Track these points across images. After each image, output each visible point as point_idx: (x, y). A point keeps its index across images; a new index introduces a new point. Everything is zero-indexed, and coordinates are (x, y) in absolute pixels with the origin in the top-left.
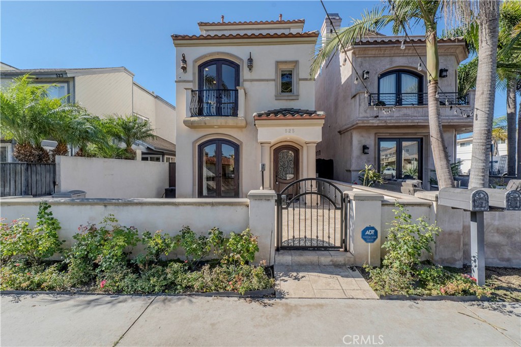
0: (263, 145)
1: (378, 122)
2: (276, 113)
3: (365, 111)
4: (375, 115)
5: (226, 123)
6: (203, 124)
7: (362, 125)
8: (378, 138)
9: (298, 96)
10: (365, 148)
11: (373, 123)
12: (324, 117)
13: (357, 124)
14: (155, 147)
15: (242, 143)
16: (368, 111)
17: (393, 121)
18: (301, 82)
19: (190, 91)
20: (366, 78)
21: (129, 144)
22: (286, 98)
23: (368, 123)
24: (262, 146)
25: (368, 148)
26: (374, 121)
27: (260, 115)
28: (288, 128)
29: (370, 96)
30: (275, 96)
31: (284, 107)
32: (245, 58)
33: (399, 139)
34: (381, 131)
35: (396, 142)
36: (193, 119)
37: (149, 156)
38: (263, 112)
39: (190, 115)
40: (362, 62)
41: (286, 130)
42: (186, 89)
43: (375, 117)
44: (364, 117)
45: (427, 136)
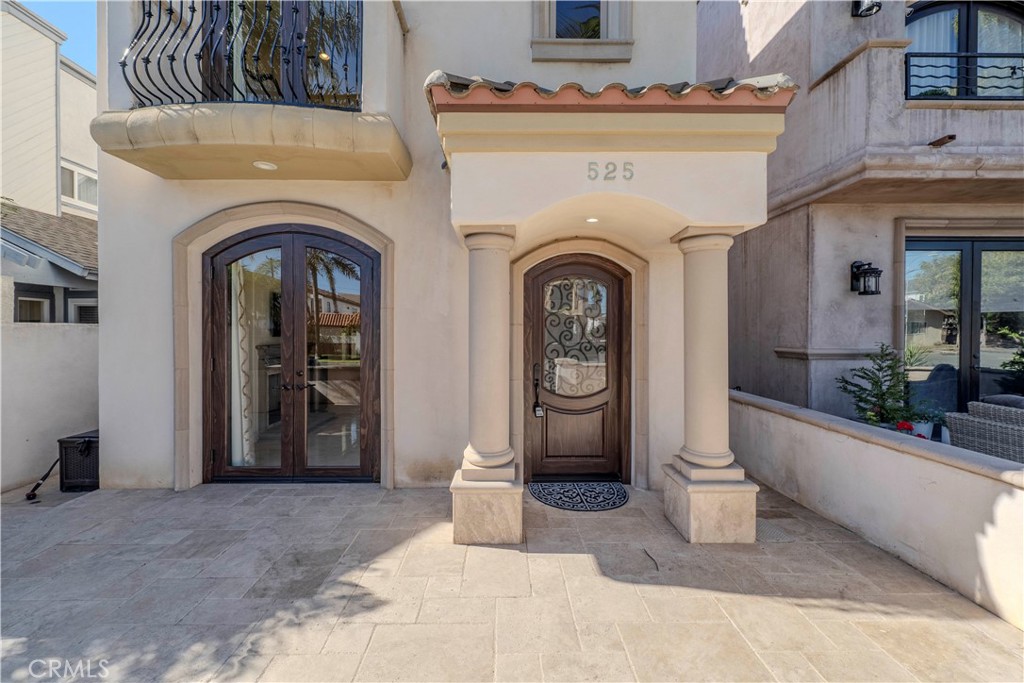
0: (473, 241)
1: (950, 161)
3: (893, 122)
4: (934, 135)
5: (299, 134)
7: (883, 175)
8: (909, 240)
10: (859, 276)
12: (784, 101)
13: (863, 169)
15: (389, 242)
16: (903, 121)
17: (1005, 161)
22: (580, 54)
24: (471, 247)
25: (877, 273)
27: (459, 85)
28: (602, 157)
29: (907, 62)
30: (533, 43)
33: (975, 240)
34: (916, 209)
35: (956, 254)
36: (139, 115)
39: (126, 96)
43: (938, 143)
44: (889, 144)
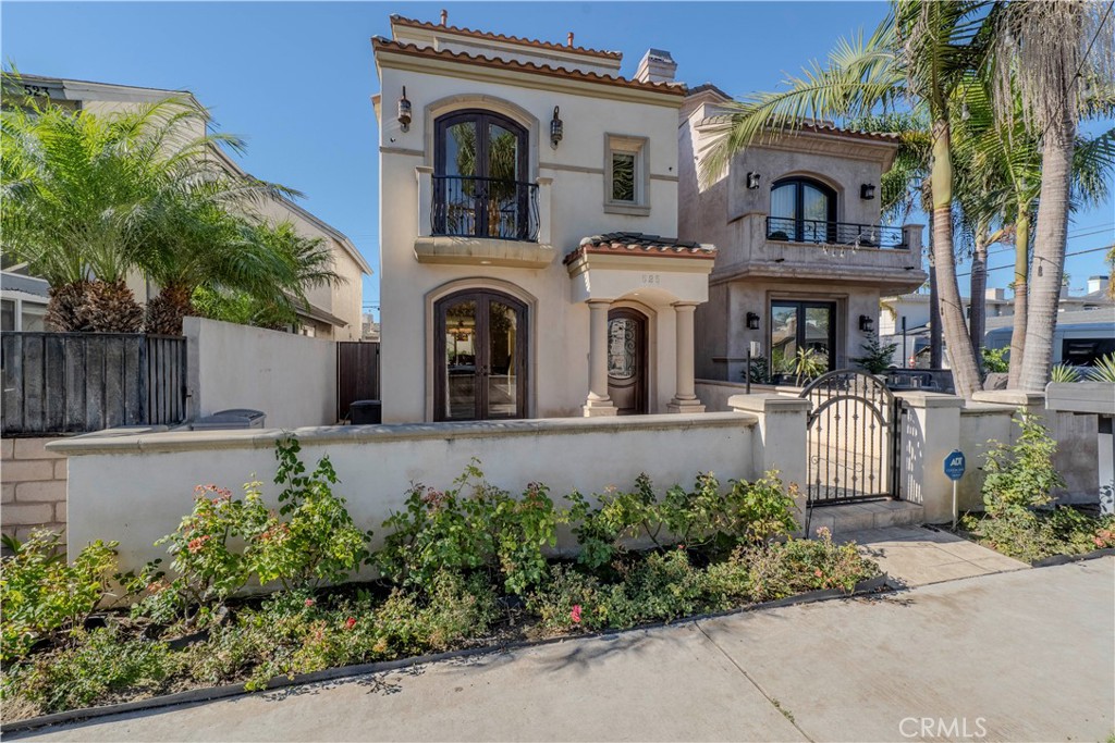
0: (594, 305)
1: (782, 270)
2: (622, 239)
3: (761, 249)
4: (777, 257)
5: (516, 255)
7: (757, 274)
8: (772, 301)
9: (649, 209)
10: (751, 319)
11: (775, 272)
12: (714, 255)
13: (749, 271)
15: (534, 301)
16: (765, 249)
17: (805, 270)
18: (653, 181)
20: (754, 187)
22: (626, 211)
23: (767, 271)
24: (591, 309)
25: (758, 318)
26: (776, 269)
27: (597, 244)
28: (648, 273)
29: (767, 221)
30: (605, 205)
31: (622, 230)
32: (545, 118)
33: (802, 302)
34: (776, 286)
35: (795, 309)
36: (439, 241)
38: (598, 237)
39: (430, 232)
41: (644, 276)
42: (419, 170)
43: (778, 261)
44: (759, 260)
45: (845, 300)
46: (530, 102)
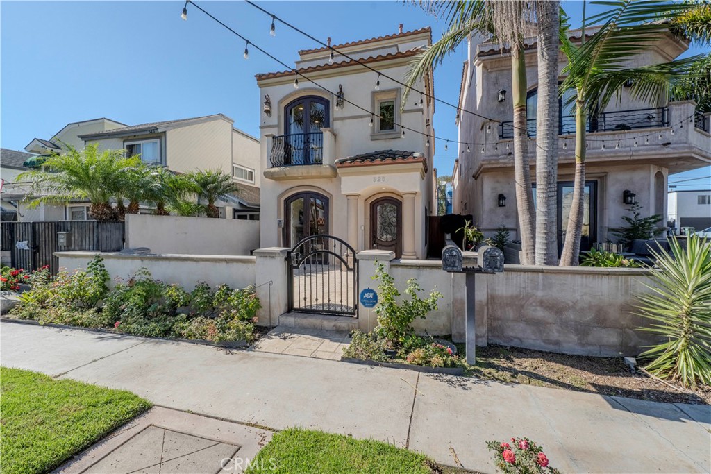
0: (348, 198)
2: (364, 158)
3: (495, 147)
4: (509, 151)
5: (308, 173)
6: (283, 176)
7: (489, 166)
10: (501, 199)
11: (505, 163)
13: (482, 165)
14: (248, 204)
15: (331, 195)
16: (499, 147)
18: (403, 115)
19: (271, 138)
20: (502, 101)
21: (211, 201)
22: (384, 137)
23: (498, 163)
25: (505, 199)
26: (506, 161)
27: (342, 162)
28: (377, 176)
29: (502, 125)
30: (371, 135)
31: (382, 149)
36: (276, 169)
37: (248, 214)
38: (348, 158)
39: (271, 165)
40: (497, 79)
41: (375, 178)
42: (267, 136)
44: (492, 156)
45: (603, 178)
46: (329, 84)
